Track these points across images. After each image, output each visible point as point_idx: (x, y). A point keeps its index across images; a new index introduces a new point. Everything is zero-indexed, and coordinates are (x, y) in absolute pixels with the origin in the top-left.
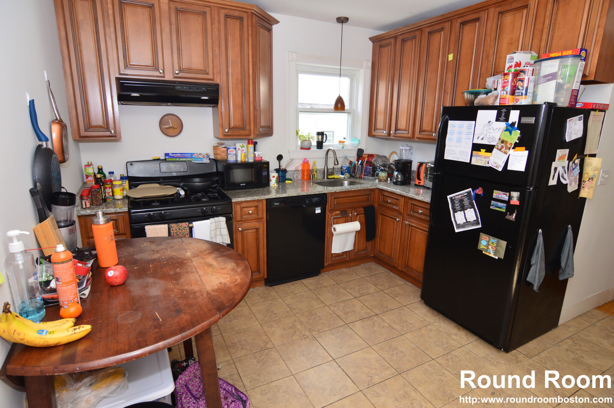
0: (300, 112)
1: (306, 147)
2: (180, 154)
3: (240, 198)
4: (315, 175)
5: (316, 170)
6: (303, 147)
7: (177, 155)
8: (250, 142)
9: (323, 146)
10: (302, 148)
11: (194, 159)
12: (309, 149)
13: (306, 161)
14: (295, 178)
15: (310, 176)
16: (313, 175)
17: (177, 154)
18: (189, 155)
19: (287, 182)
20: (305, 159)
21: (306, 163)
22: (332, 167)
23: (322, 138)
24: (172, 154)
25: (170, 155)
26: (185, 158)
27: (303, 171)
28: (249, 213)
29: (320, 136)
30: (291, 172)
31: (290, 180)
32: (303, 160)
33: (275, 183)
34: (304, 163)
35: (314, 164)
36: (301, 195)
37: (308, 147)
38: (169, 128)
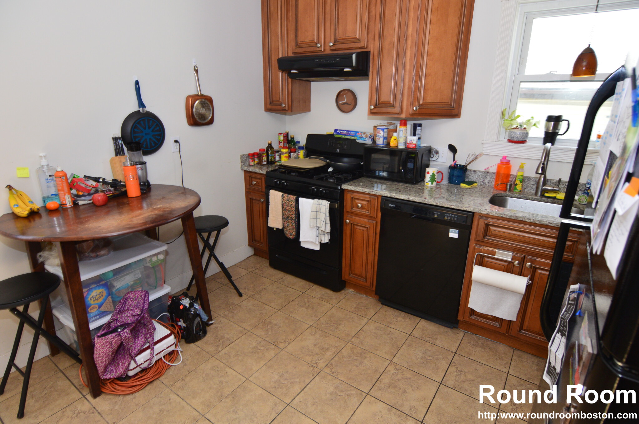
0: (522, 82)
1: (515, 139)
2: (347, 131)
3: (350, 187)
4: (516, 185)
5: (521, 178)
6: (512, 139)
7: (344, 132)
8: (403, 123)
9: (556, 141)
10: (510, 141)
11: (358, 138)
12: (523, 142)
13: (505, 161)
14: (487, 183)
15: (507, 185)
16: (511, 185)
17: (343, 130)
18: (354, 133)
19: (462, 185)
20: (505, 157)
21: (505, 163)
22: (558, 179)
23: (556, 127)
24: (341, 130)
25: (339, 131)
26: (350, 135)
27: (498, 174)
28: (358, 206)
29: (552, 124)
30: (480, 174)
31: (470, 183)
32: (501, 158)
33: (429, 181)
34: (502, 163)
35: (521, 168)
36: (427, 203)
37: (520, 140)
38: (345, 103)
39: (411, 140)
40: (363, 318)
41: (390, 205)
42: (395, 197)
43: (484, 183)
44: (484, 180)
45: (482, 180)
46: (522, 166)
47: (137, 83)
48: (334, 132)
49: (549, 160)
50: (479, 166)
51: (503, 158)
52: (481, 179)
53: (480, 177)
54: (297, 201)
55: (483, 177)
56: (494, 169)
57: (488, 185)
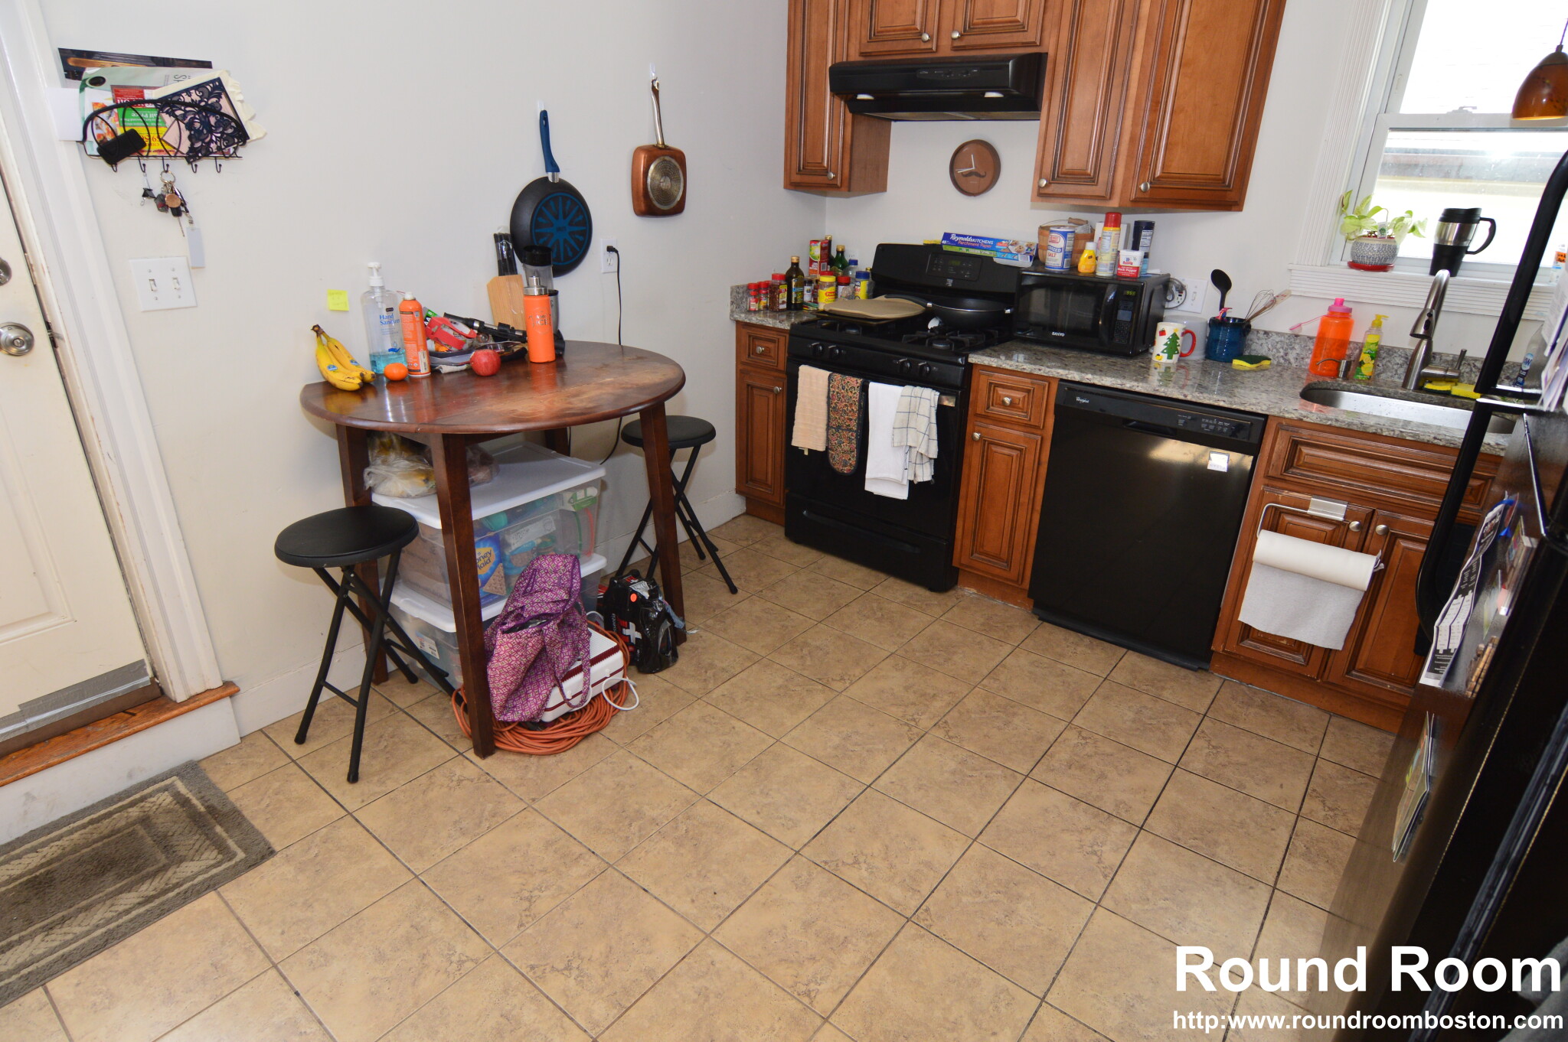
0: (1393, 129)
1: (1367, 262)
2: (974, 237)
3: (988, 359)
4: (1361, 364)
5: (1374, 348)
6: (1360, 260)
7: (966, 239)
8: (1111, 219)
9: (1462, 266)
10: (1354, 265)
11: (999, 254)
12: (1383, 268)
13: (1339, 309)
14: (1292, 361)
15: (1339, 364)
16: (1348, 365)
17: (965, 236)
18: (989, 242)
19: (1236, 362)
20: (1340, 302)
21: (1340, 314)
22: (1459, 353)
23: (1463, 235)
24: (957, 235)
25: (953, 237)
26: (979, 248)
27: (1321, 339)
28: (1003, 402)
29: (1454, 227)
30: (1278, 339)
31: (1254, 359)
32: (1333, 303)
33: (1163, 352)
34: (1332, 314)
35: (1377, 326)
36: (1163, 395)
37: (1378, 262)
38: (970, 174)
39: (1128, 259)
40: (1003, 644)
41: (1078, 399)
42: (1092, 382)
43: (1285, 360)
44: (1286, 354)
45: (1282, 354)
46: (1377, 322)
47: (544, 116)
48: (943, 239)
49: (1443, 308)
50: (1275, 323)
51: (1335, 304)
52: (1281, 350)
53: (1279, 346)
54: (864, 390)
55: (1285, 346)
56: (1312, 330)
57: (1294, 365)
